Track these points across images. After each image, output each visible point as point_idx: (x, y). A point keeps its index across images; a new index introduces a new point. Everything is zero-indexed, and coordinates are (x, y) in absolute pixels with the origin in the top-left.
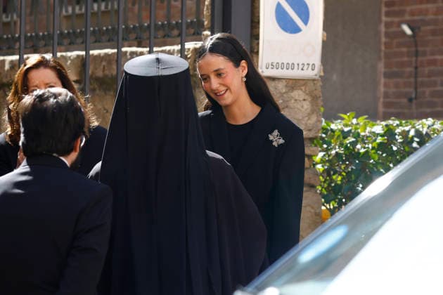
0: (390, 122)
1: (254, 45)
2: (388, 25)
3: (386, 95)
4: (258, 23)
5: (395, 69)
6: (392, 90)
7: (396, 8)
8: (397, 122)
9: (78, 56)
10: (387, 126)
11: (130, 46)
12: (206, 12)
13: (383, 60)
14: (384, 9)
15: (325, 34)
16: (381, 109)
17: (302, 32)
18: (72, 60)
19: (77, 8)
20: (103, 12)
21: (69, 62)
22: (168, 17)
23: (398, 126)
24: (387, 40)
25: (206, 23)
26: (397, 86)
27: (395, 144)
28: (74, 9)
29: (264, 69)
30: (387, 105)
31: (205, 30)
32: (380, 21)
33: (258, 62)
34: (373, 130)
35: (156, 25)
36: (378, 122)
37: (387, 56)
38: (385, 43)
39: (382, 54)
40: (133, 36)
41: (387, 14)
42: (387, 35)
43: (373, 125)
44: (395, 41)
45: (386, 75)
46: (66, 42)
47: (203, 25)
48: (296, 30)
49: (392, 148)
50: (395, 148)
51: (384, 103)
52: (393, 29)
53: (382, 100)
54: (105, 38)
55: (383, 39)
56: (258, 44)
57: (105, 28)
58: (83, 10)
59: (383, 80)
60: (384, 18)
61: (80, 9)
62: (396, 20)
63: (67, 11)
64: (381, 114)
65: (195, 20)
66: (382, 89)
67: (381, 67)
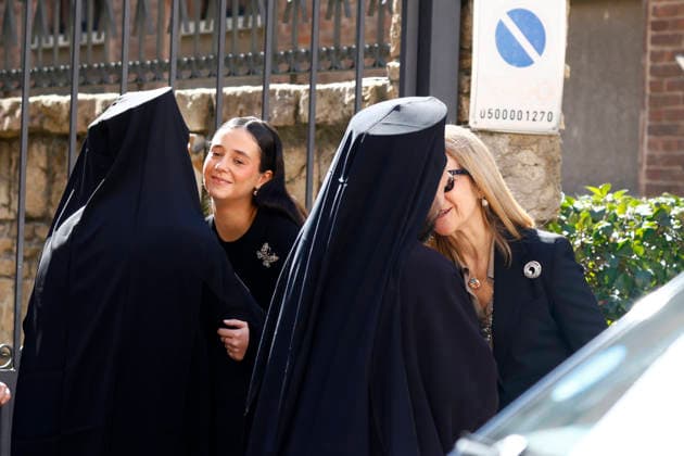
0: (661, 200)
1: (464, 82)
2: (655, 57)
3: (651, 160)
4: (470, 50)
5: (665, 122)
6: (659, 153)
7: (668, 32)
8: (673, 200)
9: (203, 96)
10: (657, 205)
11: (279, 82)
12: (393, 33)
13: (648, 108)
14: (650, 33)
15: (568, 68)
16: (644, 181)
17: (533, 65)
18: (194, 102)
19: (202, 25)
20: (240, 31)
21: (190, 103)
22: (336, 39)
23: (673, 205)
24: (654, 79)
25: (392, 50)
26: (667, 147)
27: (668, 232)
28: (197, 27)
29: (478, 118)
30: (652, 175)
31: (391, 61)
32: (645, 51)
33: (468, 107)
34: (637, 211)
35: (319, 51)
36: (644, 199)
37: (654, 102)
38: (651, 83)
39: (647, 100)
40: (284, 67)
41: (655, 41)
42: (653, 71)
43: (637, 204)
44: (666, 81)
45: (652, 131)
46: (186, 74)
47: (388, 52)
48: (525, 61)
49: (664, 237)
50: (669, 238)
51: (648, 171)
52: (665, 63)
53: (645, 167)
54: (242, 70)
55: (649, 78)
56: (469, 81)
57: (242, 55)
58: (212, 28)
59: (646, 138)
60: (650, 47)
61: (207, 27)
62: (668, 49)
63: (187, 29)
64: (643, 188)
65: (376, 45)
66: (646, 151)
67: (645, 118)
